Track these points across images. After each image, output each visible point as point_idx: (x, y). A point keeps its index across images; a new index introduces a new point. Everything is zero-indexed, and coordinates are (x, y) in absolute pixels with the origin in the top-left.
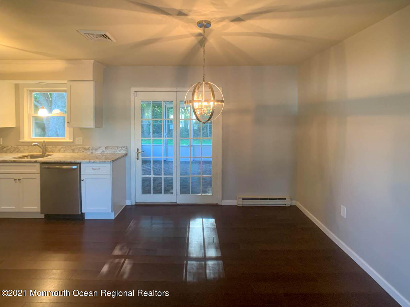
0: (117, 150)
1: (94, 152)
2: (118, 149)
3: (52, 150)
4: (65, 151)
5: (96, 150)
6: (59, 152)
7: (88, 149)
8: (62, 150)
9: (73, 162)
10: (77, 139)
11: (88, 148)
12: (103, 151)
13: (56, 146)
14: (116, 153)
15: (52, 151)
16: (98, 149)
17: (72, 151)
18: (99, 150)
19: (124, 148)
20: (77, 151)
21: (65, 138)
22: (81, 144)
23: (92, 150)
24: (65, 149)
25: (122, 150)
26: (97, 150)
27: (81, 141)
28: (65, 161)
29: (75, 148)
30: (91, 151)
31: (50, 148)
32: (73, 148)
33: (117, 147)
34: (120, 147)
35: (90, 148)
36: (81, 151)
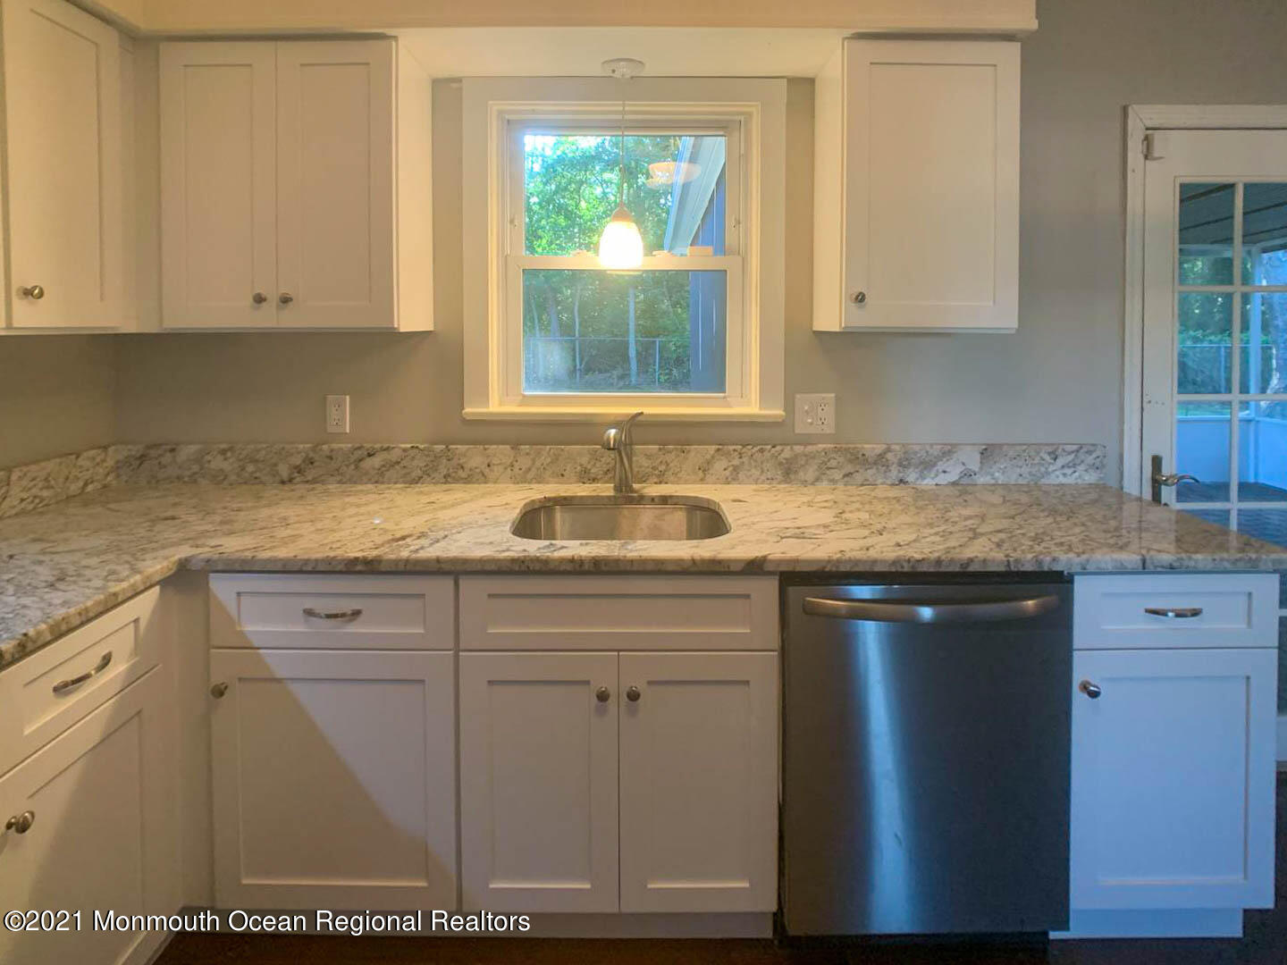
0: (1051, 469)
1: (911, 476)
2: (1055, 459)
3: (662, 468)
4: (736, 469)
5: (927, 465)
6: (702, 480)
7: (880, 461)
8: (720, 465)
9: (1028, 568)
10: (803, 401)
11: (881, 456)
12: (968, 474)
13: (684, 444)
14: (1044, 481)
15: (662, 474)
16: (939, 458)
17: (779, 474)
18: (941, 466)
19: (1089, 452)
20: (810, 473)
21: (725, 397)
22: (829, 429)
23: (904, 464)
24: (736, 462)
25: (1081, 468)
26: (935, 465)
27: (828, 413)
28: (971, 560)
29: (796, 456)
30: (894, 473)
31: (648, 457)
32: (787, 453)
33: (1050, 449)
34: (1069, 448)
35: (889, 456)
36: (837, 475)
